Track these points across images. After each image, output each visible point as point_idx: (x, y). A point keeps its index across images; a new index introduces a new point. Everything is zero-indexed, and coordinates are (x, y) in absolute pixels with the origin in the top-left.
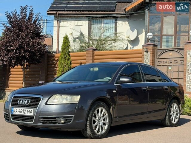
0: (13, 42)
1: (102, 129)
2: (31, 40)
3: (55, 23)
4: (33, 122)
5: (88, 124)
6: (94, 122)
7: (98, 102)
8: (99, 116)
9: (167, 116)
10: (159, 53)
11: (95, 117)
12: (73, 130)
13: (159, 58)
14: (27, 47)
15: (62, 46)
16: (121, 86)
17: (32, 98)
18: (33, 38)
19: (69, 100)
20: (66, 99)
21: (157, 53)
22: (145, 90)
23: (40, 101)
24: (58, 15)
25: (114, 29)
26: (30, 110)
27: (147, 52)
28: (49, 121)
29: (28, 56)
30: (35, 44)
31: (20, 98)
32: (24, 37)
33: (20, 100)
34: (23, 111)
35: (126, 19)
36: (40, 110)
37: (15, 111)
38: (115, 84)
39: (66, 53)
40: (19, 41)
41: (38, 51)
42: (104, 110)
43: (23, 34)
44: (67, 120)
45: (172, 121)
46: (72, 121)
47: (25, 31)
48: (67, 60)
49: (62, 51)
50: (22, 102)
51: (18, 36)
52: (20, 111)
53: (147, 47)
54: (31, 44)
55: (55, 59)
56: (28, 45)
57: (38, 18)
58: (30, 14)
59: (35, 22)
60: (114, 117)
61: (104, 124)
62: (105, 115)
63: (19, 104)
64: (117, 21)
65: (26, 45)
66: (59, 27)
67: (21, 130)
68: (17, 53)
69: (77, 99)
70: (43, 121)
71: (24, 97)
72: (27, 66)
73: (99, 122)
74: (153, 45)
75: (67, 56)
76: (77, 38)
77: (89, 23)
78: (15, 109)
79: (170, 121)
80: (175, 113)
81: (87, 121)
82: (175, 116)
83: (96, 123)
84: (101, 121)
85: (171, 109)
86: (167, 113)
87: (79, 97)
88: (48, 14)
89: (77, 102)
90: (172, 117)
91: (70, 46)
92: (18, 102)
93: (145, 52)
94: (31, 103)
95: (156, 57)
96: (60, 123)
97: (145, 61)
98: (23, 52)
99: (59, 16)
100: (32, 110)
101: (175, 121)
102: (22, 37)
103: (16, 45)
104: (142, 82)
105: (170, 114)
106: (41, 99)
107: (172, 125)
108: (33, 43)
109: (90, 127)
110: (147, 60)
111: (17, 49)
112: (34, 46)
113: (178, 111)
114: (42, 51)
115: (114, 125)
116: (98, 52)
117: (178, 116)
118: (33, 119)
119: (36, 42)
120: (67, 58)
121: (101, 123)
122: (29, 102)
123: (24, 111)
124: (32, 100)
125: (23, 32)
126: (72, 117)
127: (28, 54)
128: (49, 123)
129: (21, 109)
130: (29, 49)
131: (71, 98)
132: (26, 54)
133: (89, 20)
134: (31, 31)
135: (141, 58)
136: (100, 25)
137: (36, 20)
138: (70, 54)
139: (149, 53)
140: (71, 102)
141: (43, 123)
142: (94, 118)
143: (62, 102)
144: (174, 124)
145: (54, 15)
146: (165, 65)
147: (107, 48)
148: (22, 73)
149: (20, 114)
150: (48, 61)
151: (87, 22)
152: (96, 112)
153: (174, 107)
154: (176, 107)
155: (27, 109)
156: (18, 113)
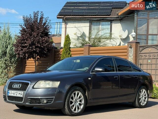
0: (27, 40)
1: (78, 108)
2: (41, 38)
3: (63, 25)
4: (23, 102)
5: (66, 104)
6: (72, 103)
7: (75, 87)
8: (76, 98)
9: (136, 99)
10: (141, 49)
11: (72, 98)
12: (54, 109)
13: (141, 53)
14: (37, 44)
15: (64, 43)
16: (96, 75)
17: (23, 83)
18: (42, 37)
19: (51, 85)
20: (49, 84)
21: (139, 49)
22: (116, 78)
23: (28, 85)
24: (66, 18)
25: (109, 30)
26: (21, 92)
27: (131, 48)
28: (35, 101)
29: (38, 51)
30: (44, 41)
31: (15, 83)
32: (35, 36)
33: (14, 85)
34: (15, 94)
35: (119, 21)
36: (28, 92)
37: (10, 93)
38: (91, 73)
39: (67, 49)
40: (31, 39)
41: (46, 47)
42: (80, 94)
43: (35, 34)
44: (49, 100)
45: (141, 103)
46: (53, 101)
47: (36, 31)
48: (68, 54)
49: (64, 47)
50: (16, 86)
51: (31, 35)
52: (14, 93)
53: (131, 44)
54: (41, 42)
55: (60, 53)
56: (38, 42)
57: (47, 21)
58: (40, 18)
59: (45, 24)
60: (89, 99)
61: (80, 104)
62: (81, 97)
63: (13, 87)
64: (112, 23)
65: (37, 43)
66: (66, 28)
67: (18, 108)
68: (30, 49)
69: (57, 84)
70: (30, 101)
71: (17, 82)
72: (38, 58)
73: (76, 103)
74: (136, 42)
75: (68, 51)
76: (80, 37)
77: (89, 25)
78: (10, 91)
79: (139, 103)
80: (144, 97)
81: (65, 102)
82: (143, 99)
83: (73, 104)
84: (78, 102)
85: (140, 93)
86: (136, 97)
87: (59, 83)
88: (58, 18)
89: (57, 87)
90: (141, 100)
91: (70, 43)
92: (13, 86)
93: (130, 48)
94: (22, 87)
95: (138, 52)
96: (43, 103)
97: (130, 55)
98: (35, 48)
99: (66, 20)
100: (22, 92)
101: (143, 103)
102: (34, 36)
103: (29, 42)
104: (114, 72)
105: (140, 98)
106: (29, 84)
107: (141, 107)
108: (43, 40)
109: (68, 107)
110: (131, 55)
111: (30, 45)
112: (43, 43)
113: (147, 96)
114: (49, 47)
115: (89, 106)
116: (93, 48)
117: (146, 100)
118: (23, 99)
119: (44, 40)
120: (68, 53)
121: (77, 104)
122: (20, 86)
123: (17, 93)
124: (23, 85)
125: (35, 32)
126: (53, 98)
127: (38, 50)
128: (35, 103)
129: (14, 91)
130: (39, 45)
131: (53, 84)
132: (37, 49)
133: (90, 23)
134: (41, 32)
135: (126, 53)
136: (99, 26)
137: (45, 23)
138: (70, 49)
139: (133, 49)
140: (52, 86)
141: (30, 103)
142: (71, 100)
143: (45, 86)
144: (142, 106)
145: (62, 19)
146: (145, 58)
147: (101, 44)
148: (34, 64)
149: (14, 95)
150: (55, 55)
151: (88, 24)
152: (73, 95)
153: (143, 92)
154: (144, 92)
155: (19, 92)
156: (12, 95)
